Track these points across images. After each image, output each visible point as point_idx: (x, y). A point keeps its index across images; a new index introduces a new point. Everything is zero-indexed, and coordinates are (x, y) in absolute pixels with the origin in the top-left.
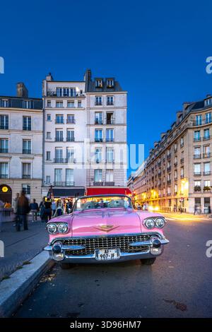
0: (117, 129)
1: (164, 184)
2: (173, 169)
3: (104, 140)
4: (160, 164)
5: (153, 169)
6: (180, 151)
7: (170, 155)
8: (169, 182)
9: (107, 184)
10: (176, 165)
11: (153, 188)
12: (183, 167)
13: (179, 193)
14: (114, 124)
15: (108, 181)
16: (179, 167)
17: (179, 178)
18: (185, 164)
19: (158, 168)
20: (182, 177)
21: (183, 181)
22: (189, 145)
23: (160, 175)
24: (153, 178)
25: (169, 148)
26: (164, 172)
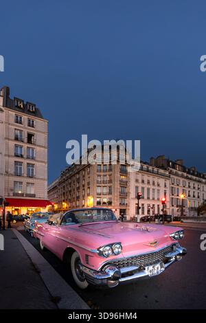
0: (38, 149)
1: (74, 198)
2: (81, 188)
3: (25, 156)
4: (70, 184)
5: (64, 187)
6: (87, 176)
7: (79, 178)
8: (78, 198)
9: (27, 195)
10: (84, 186)
11: (64, 201)
12: (89, 188)
13: (86, 205)
14: (34, 144)
15: (28, 193)
16: (86, 188)
17: (86, 195)
18: (91, 186)
19: (68, 186)
20: (89, 195)
21: (90, 198)
22: (94, 173)
23: (70, 191)
24: (64, 193)
25: (78, 173)
26: (74, 190)
